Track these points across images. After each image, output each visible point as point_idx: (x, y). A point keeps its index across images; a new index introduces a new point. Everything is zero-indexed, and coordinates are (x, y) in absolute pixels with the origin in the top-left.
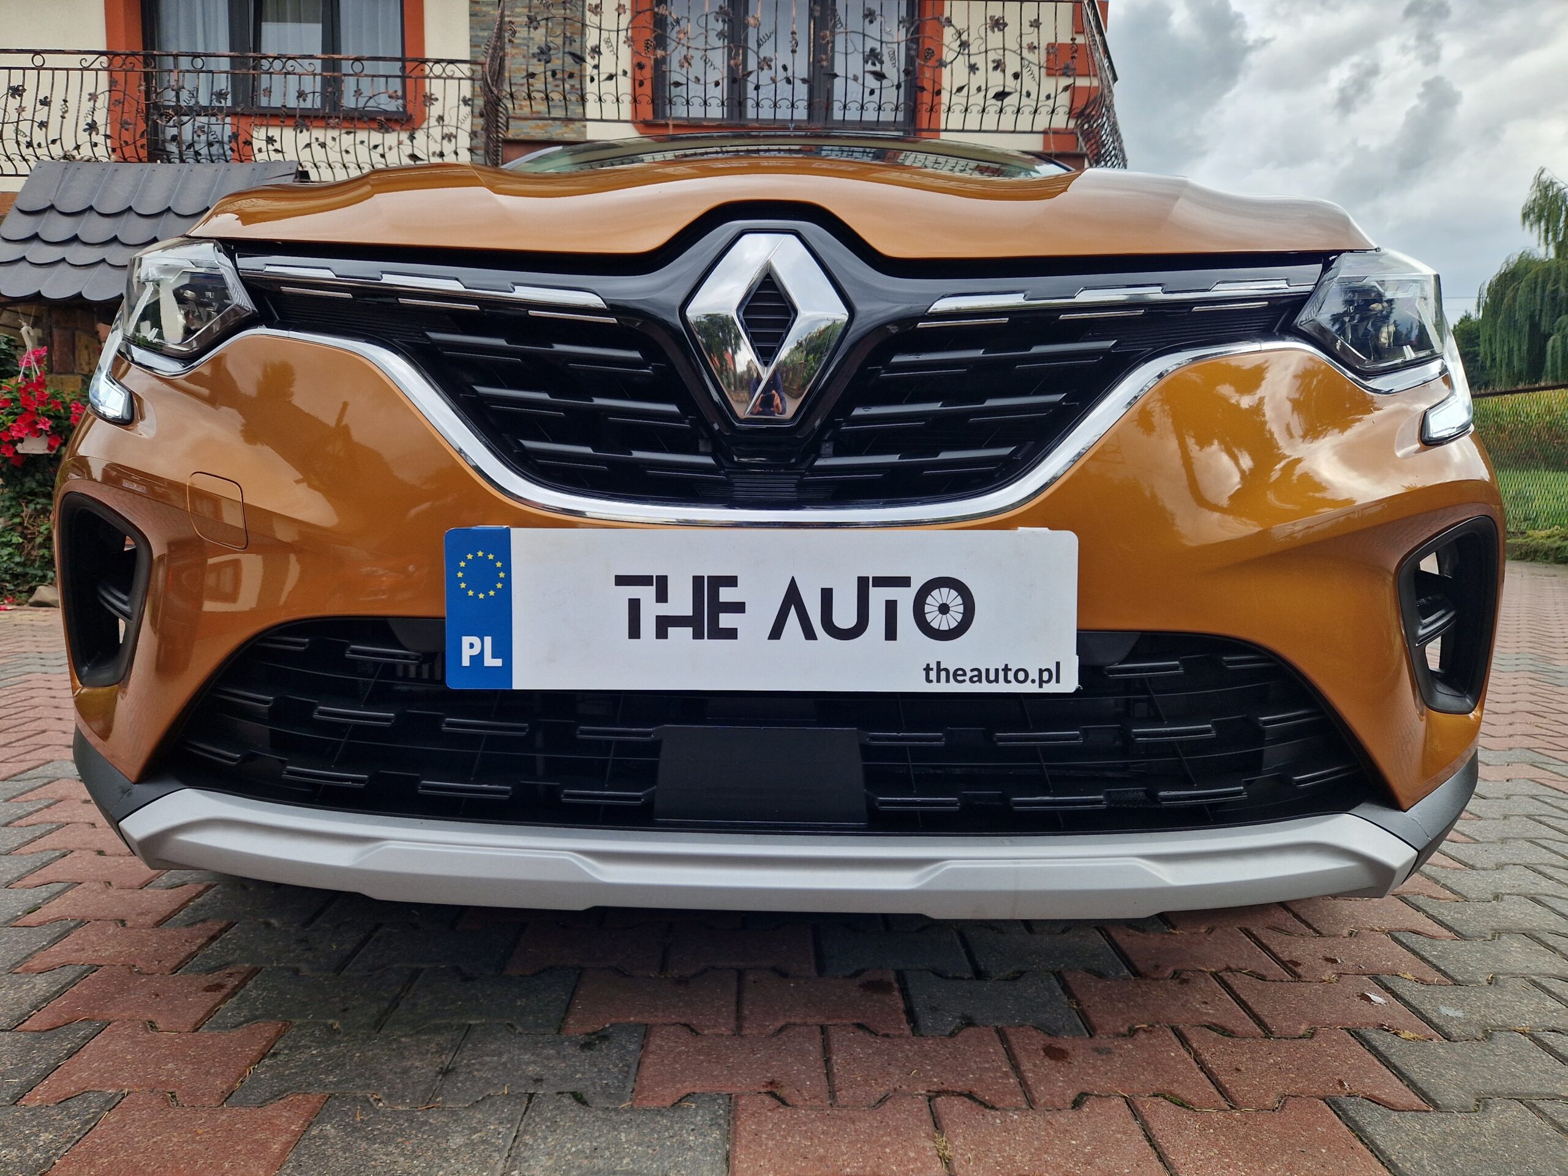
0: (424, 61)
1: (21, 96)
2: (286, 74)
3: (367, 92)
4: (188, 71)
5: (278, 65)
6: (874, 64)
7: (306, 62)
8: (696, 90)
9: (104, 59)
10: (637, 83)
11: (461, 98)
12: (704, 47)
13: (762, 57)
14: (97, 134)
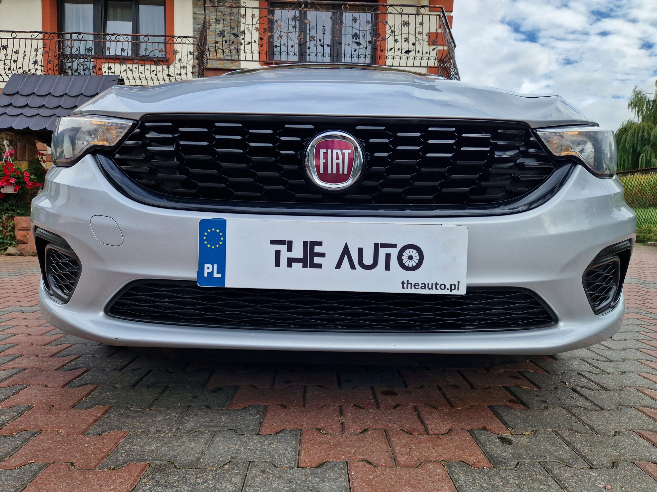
0: (174, 37)
1: (6, 49)
2: (116, 41)
3: (150, 49)
4: (76, 40)
5: (113, 38)
6: (356, 39)
7: (125, 37)
8: (284, 49)
9: (41, 35)
10: (261, 46)
11: (189, 52)
12: (287, 32)
13: (311, 35)
14: (38, 65)
